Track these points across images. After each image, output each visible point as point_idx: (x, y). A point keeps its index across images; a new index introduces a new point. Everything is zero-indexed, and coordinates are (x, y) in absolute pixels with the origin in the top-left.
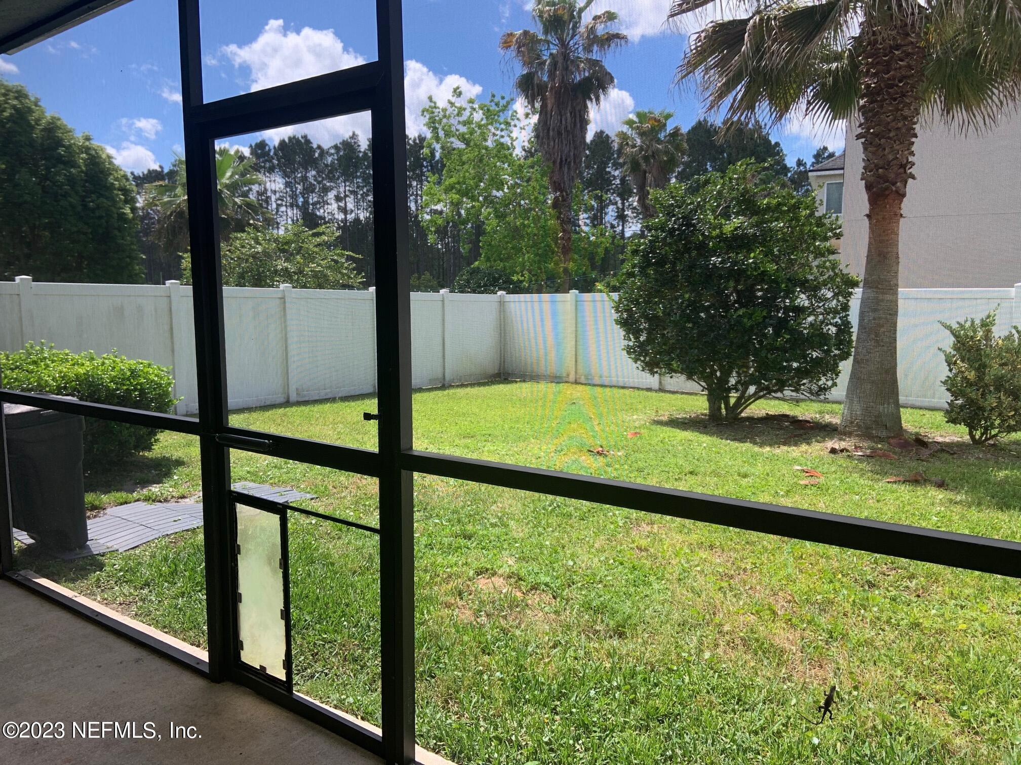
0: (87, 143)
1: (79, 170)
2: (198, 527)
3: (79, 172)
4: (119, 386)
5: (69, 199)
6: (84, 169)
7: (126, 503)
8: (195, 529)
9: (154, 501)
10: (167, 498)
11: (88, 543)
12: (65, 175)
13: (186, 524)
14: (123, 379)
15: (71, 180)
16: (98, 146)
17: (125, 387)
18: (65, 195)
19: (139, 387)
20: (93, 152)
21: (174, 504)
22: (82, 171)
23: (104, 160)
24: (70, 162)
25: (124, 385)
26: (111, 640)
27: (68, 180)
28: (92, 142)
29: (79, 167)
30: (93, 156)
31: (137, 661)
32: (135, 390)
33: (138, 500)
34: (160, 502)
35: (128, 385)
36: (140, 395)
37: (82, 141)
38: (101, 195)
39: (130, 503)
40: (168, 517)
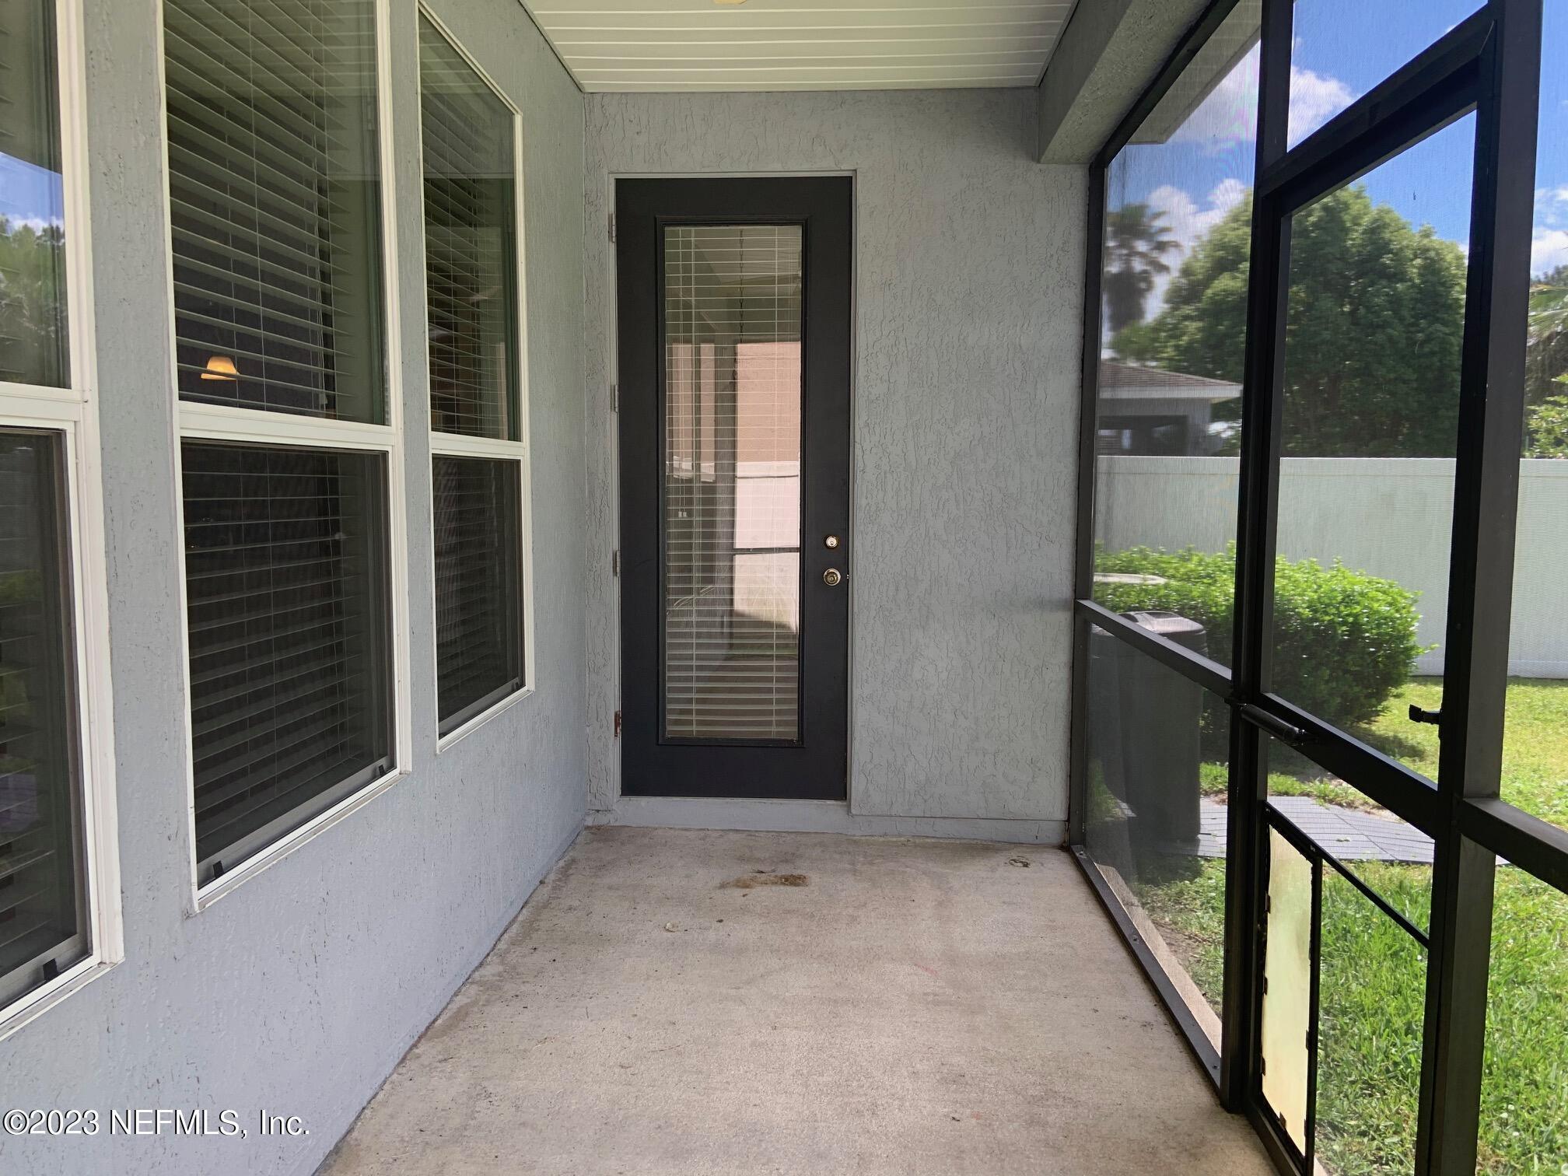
0: (1425, 241)
1: (1409, 283)
2: (1368, 861)
3: (1409, 288)
4: (1318, 615)
5: (1390, 331)
6: (1417, 281)
7: (1287, 794)
8: (1362, 862)
9: (1331, 801)
10: (1353, 802)
11: (1199, 836)
12: (1387, 294)
13: (1353, 850)
14: (1327, 605)
15: (1395, 302)
16: (1441, 243)
17: (1327, 618)
18: (1384, 325)
19: (1351, 619)
20: (1432, 254)
21: (1362, 814)
22: (1414, 286)
23: (1450, 263)
24: (1397, 275)
25: (1327, 614)
26: (1134, 981)
27: (1390, 302)
28: (1434, 238)
29: (1411, 280)
30: (1432, 259)
31: (1145, 1025)
32: (1344, 623)
33: (1308, 795)
34: (1340, 805)
35: (1333, 614)
36: (1351, 633)
37: (1417, 239)
38: (1437, 320)
39: (1293, 795)
40: (1332, 831)
